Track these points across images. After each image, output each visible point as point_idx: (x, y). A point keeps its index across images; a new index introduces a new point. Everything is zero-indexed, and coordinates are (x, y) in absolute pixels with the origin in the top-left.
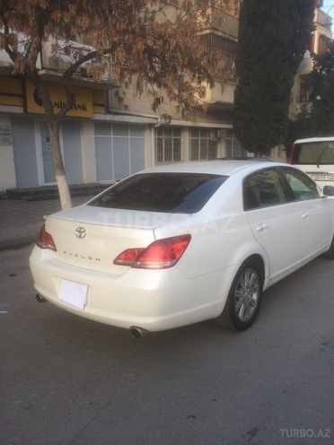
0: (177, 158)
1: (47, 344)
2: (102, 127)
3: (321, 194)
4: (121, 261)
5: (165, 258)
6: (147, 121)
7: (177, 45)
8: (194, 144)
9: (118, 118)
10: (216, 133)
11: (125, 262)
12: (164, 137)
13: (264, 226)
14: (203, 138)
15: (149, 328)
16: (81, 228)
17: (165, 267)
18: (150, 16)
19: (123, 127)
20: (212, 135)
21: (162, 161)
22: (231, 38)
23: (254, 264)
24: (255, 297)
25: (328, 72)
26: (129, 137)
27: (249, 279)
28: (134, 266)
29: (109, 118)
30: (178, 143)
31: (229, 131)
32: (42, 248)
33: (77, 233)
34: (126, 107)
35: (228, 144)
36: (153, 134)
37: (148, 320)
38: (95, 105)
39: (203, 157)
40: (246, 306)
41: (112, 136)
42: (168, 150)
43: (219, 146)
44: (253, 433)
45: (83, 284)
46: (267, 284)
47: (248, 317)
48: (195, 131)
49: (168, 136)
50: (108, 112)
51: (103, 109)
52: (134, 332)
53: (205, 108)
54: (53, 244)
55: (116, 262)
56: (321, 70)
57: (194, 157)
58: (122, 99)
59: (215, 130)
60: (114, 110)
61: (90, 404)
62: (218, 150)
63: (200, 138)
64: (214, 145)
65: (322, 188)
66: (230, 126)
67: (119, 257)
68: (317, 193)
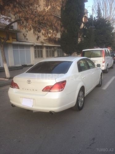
0: (42, 56)
1: (18, 121)
2: (15, 46)
3: (96, 67)
4: (44, 90)
5: (59, 88)
6: (31, 44)
7: (47, 19)
8: (47, 52)
9: (21, 43)
10: (54, 48)
11: (46, 90)
12: (37, 49)
13: (84, 77)
14: (50, 50)
15: (55, 111)
16: (29, 80)
17: (60, 91)
18: (35, 8)
19: (23, 46)
20: (53, 49)
21: (37, 58)
22: (57, 16)
23: (82, 89)
24: (83, 99)
25: (88, 28)
26: (25, 49)
27: (81, 94)
28: (49, 91)
29: (18, 43)
30: (42, 52)
31: (58, 47)
32: (13, 88)
33: (28, 82)
34: (27, 39)
35: (58, 51)
36: (33, 48)
37: (55, 108)
38: (13, 38)
39: (50, 56)
40: (81, 103)
41: (19, 49)
42: (38, 54)
43: (55, 52)
44: (94, 139)
45: (32, 99)
46: (85, 95)
47: (81, 106)
48: (47, 47)
49: (38, 49)
50: (17, 41)
51: (16, 40)
52: (51, 113)
53: (57, 40)
54: (18, 86)
55: (43, 91)
56: (86, 27)
57: (47, 56)
58: (26, 36)
59: (54, 47)
60: (19, 40)
61: (40, 137)
62: (55, 54)
63: (49, 50)
64: (53, 52)
65: (96, 65)
66: (60, 46)
67: (44, 89)
68: (95, 66)
